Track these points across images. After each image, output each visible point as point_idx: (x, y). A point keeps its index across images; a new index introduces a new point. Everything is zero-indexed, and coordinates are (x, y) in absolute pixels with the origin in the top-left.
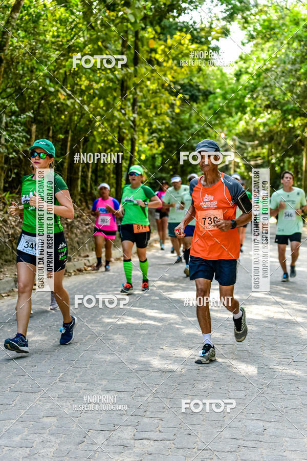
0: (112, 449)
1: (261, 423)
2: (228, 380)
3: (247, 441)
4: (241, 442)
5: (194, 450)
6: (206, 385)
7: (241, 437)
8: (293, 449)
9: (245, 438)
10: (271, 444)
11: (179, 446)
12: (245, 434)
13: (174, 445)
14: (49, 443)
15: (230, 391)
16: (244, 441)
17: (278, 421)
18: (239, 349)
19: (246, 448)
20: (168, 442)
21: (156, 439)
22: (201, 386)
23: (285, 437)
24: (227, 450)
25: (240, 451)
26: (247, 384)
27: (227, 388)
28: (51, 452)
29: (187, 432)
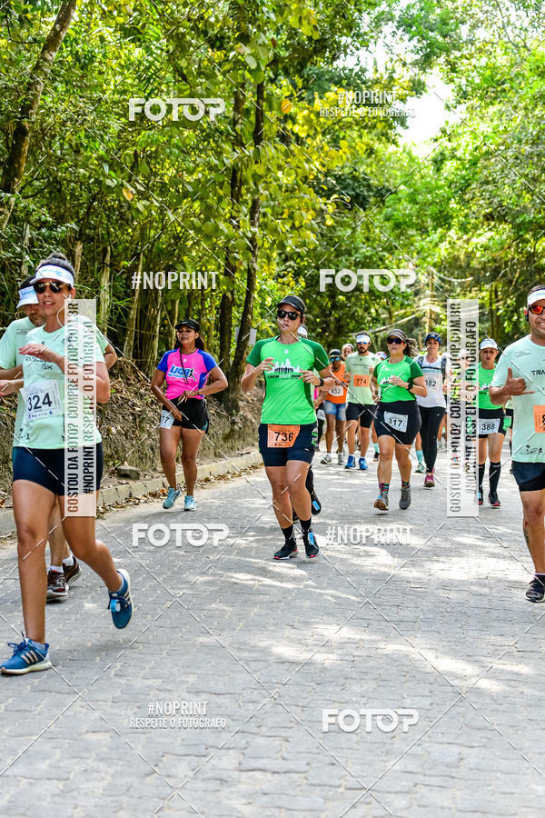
0: (201, 785)
1: (455, 750)
2: (403, 679)
3: (431, 776)
4: (420, 778)
5: (340, 790)
6: (365, 687)
7: (419, 770)
8: (508, 790)
9: (428, 772)
10: (470, 782)
11: (315, 782)
12: (427, 765)
13: (305, 781)
14: (96, 774)
15: (405, 695)
16: (425, 775)
17: (484, 746)
18: (424, 629)
19: (428, 787)
20: (296, 776)
21: (276, 770)
22: (356, 688)
23: (496, 772)
24: (395, 790)
25: (416, 792)
26: (436, 686)
27: (400, 692)
28: (98, 788)
29: (329, 760)
